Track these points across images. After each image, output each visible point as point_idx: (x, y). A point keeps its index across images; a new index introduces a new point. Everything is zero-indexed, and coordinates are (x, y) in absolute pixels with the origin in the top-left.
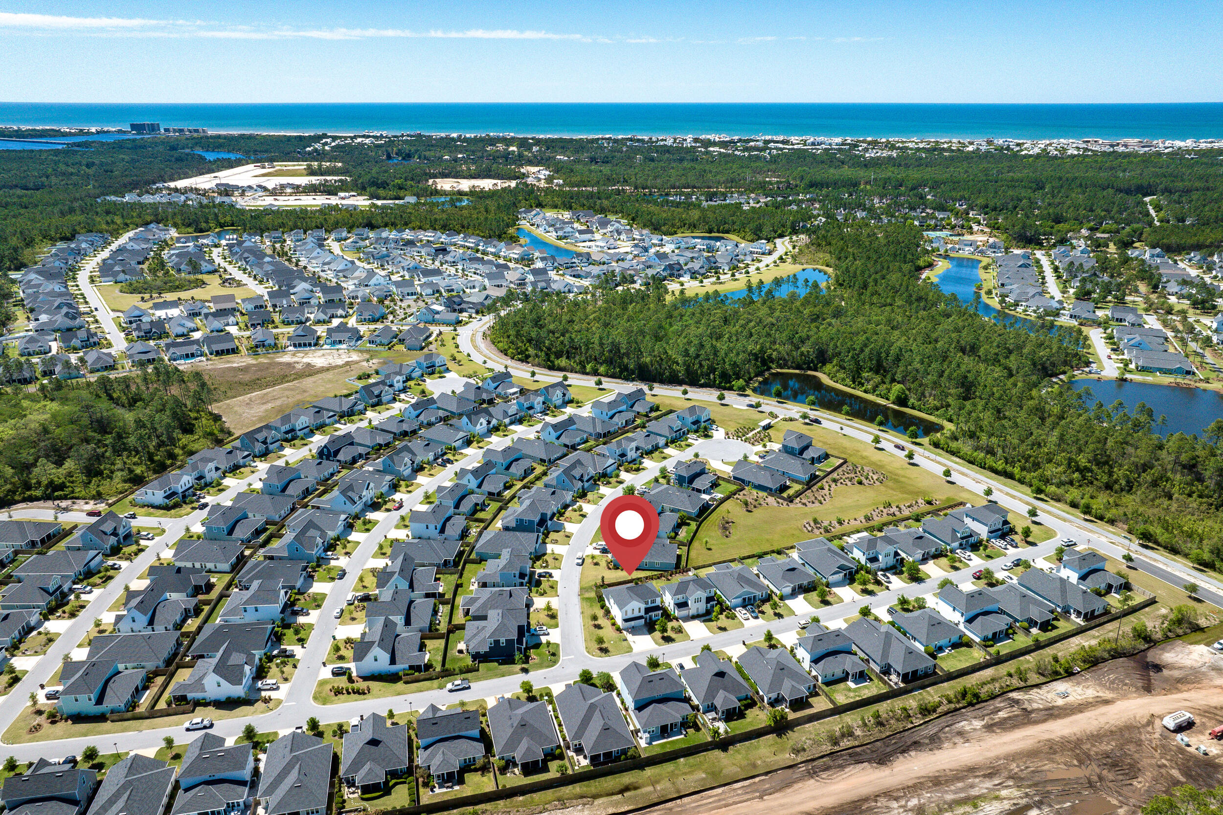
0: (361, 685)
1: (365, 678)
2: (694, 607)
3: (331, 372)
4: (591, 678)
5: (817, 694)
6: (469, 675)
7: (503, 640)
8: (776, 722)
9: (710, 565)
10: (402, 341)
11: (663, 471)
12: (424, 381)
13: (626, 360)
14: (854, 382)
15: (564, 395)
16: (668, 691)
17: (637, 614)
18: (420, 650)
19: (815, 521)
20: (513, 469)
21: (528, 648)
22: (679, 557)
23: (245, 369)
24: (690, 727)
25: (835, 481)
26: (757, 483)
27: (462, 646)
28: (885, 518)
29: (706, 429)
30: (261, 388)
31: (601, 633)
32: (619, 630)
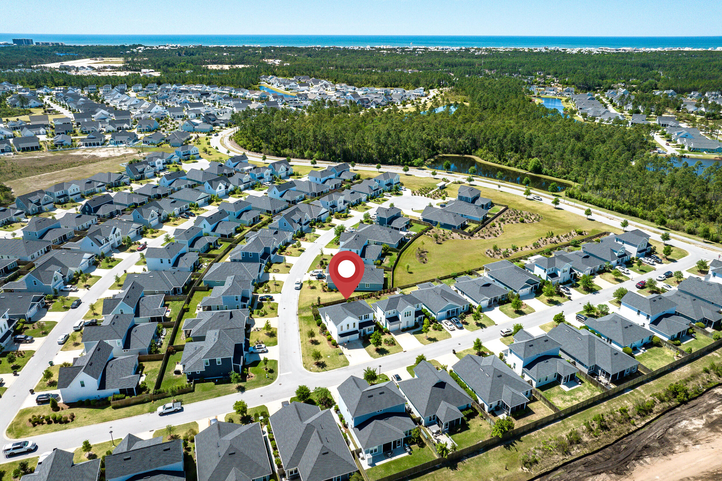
0: (66, 413)
1: (72, 405)
2: (404, 321)
3: (110, 161)
4: (308, 394)
5: (534, 400)
6: (183, 397)
7: (219, 359)
8: (504, 433)
9: (414, 285)
10: (167, 141)
11: (367, 216)
12: (181, 164)
13: (334, 148)
14: (500, 160)
15: (287, 170)
16: (390, 406)
17: (351, 329)
18: (137, 373)
19: (495, 248)
20: (244, 217)
21: (245, 366)
22: (386, 280)
23: (43, 160)
24: (413, 443)
25: (502, 220)
26: (443, 222)
27: (179, 367)
28: (550, 246)
29: (397, 188)
30: (51, 170)
31: (317, 348)
32: (335, 345)
